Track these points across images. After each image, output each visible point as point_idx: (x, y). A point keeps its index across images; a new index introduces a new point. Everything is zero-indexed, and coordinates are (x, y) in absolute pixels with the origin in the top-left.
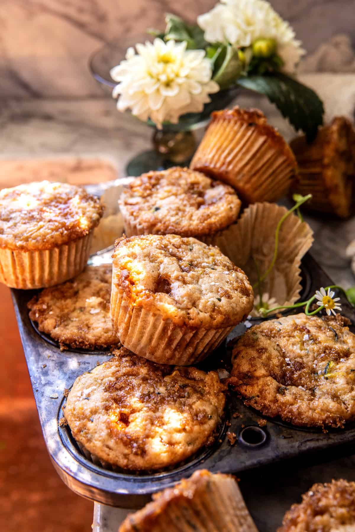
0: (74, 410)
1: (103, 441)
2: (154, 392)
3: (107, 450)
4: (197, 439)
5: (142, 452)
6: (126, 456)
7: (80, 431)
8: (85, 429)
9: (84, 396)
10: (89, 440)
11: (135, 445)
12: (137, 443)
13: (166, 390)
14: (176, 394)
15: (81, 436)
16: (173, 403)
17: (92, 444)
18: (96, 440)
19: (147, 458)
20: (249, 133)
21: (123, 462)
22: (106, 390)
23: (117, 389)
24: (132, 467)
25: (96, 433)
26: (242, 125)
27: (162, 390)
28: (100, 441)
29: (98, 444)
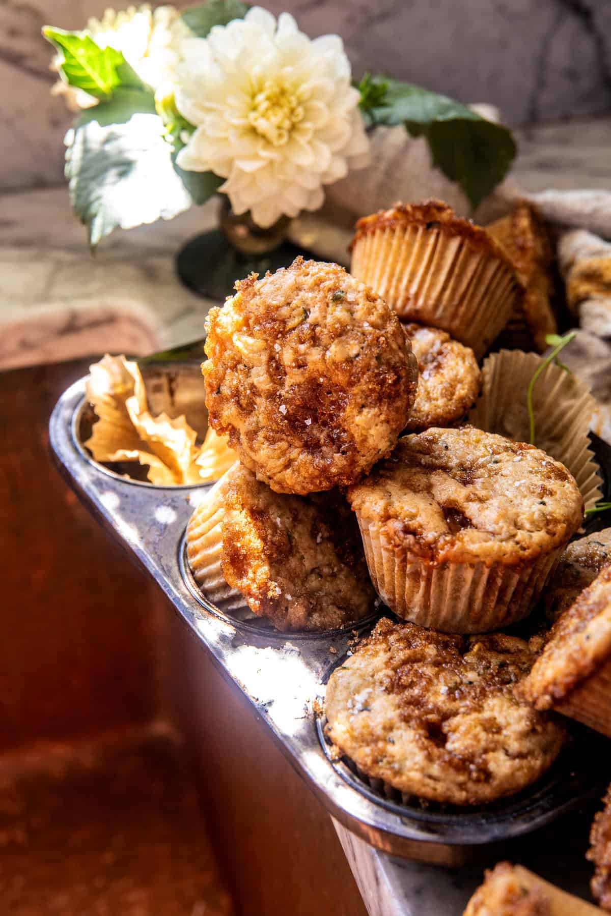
0: (352, 729)
1: (422, 770)
2: (461, 683)
3: (431, 782)
4: (554, 742)
5: (486, 775)
6: (462, 786)
7: (376, 762)
8: (385, 756)
9: (359, 706)
10: (398, 773)
11: (472, 767)
12: (472, 762)
13: (479, 675)
14: (497, 679)
15: (380, 768)
16: (499, 694)
17: (404, 778)
18: (410, 770)
19: (495, 783)
20: (432, 240)
21: (460, 796)
22: (389, 691)
23: (404, 687)
24: (475, 801)
25: (406, 759)
26: (415, 230)
27: (471, 676)
28: (417, 770)
29: (416, 776)
